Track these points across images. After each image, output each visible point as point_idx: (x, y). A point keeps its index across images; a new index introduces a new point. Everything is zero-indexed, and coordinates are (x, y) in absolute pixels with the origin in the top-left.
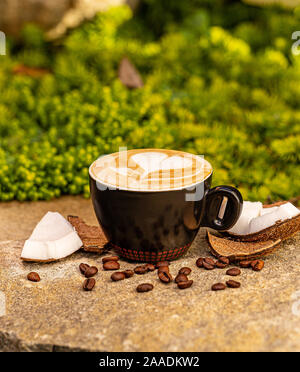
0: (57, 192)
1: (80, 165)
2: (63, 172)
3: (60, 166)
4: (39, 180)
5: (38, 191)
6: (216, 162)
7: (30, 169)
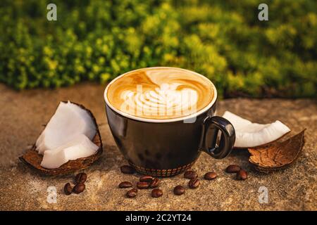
0: (77, 78)
1: (97, 54)
2: (82, 59)
3: (79, 55)
4: (61, 68)
5: (61, 78)
6: (217, 46)
7: (52, 59)
